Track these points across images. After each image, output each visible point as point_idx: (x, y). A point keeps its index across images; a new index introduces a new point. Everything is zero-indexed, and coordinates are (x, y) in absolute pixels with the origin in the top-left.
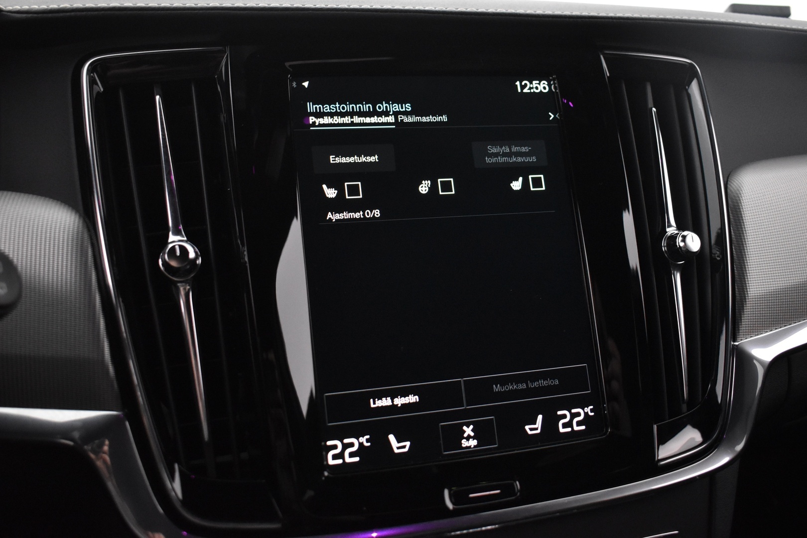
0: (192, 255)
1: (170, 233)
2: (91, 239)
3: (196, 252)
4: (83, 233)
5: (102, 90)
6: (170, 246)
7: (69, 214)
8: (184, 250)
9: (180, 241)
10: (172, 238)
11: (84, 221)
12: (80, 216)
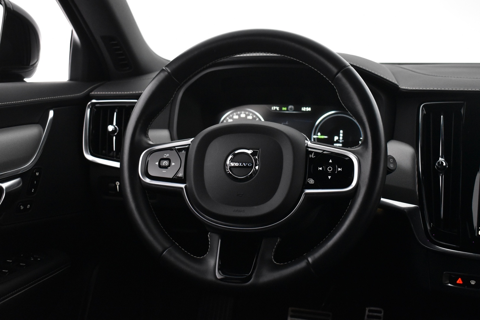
0: (444, 164)
1: (440, 158)
2: (417, 157)
3: (446, 164)
4: (415, 155)
5: (425, 113)
6: (439, 161)
7: (413, 149)
8: (442, 163)
9: (442, 160)
10: (440, 159)
11: (416, 151)
12: (415, 150)
